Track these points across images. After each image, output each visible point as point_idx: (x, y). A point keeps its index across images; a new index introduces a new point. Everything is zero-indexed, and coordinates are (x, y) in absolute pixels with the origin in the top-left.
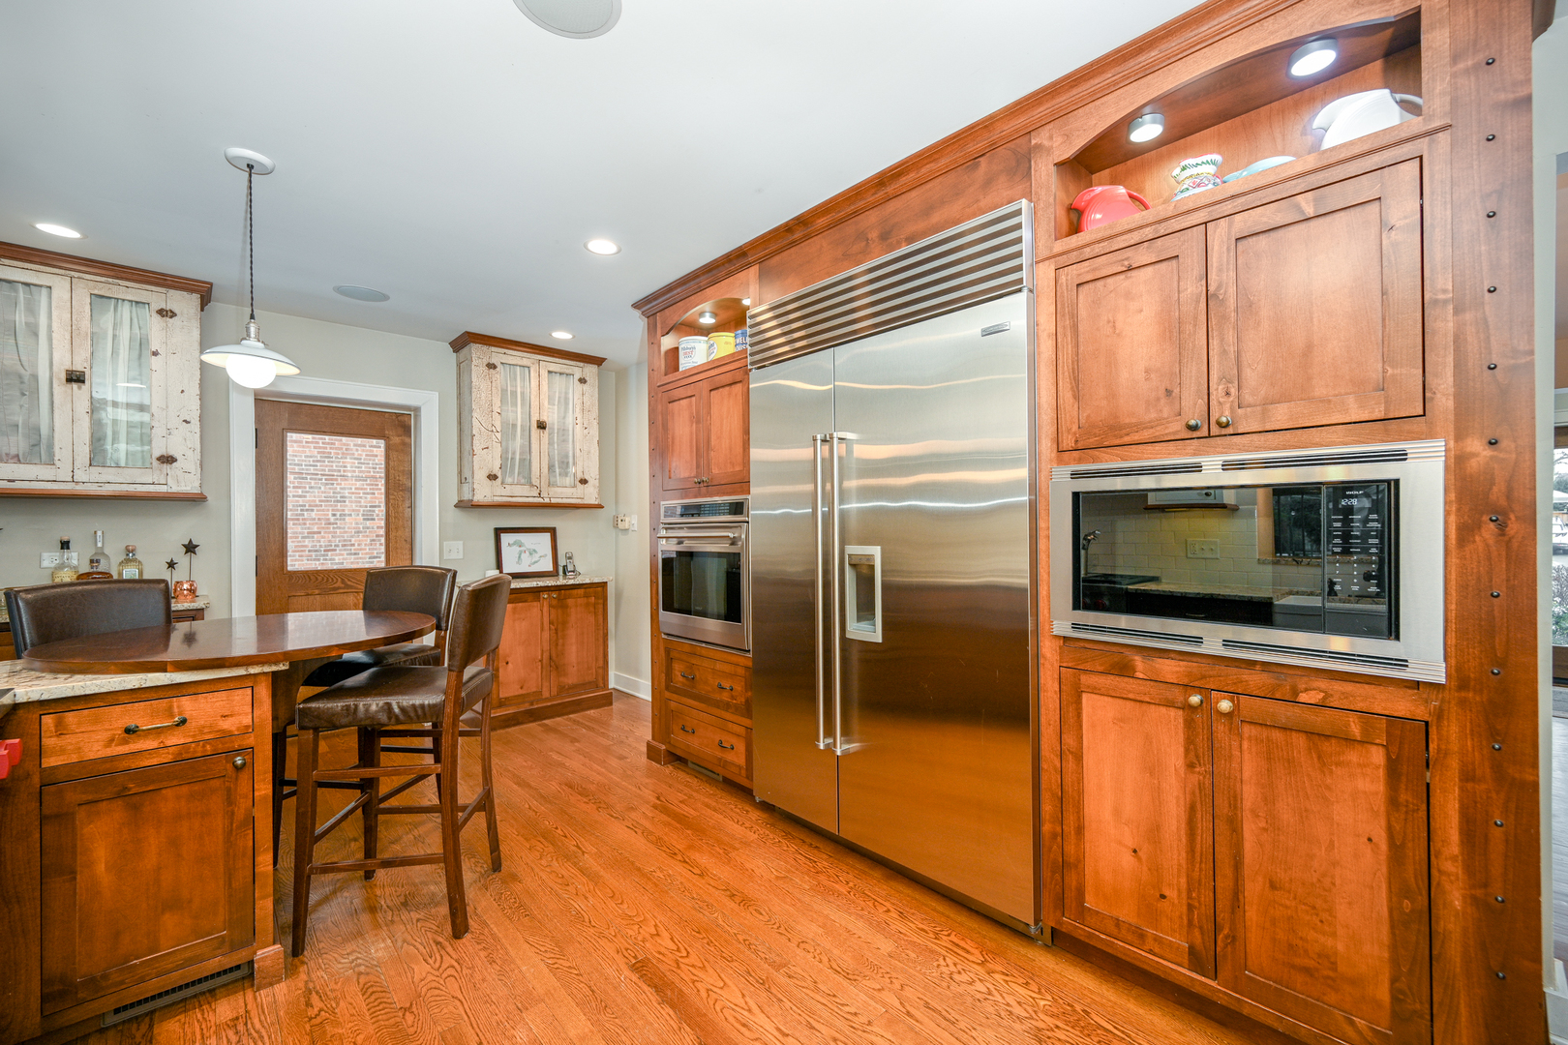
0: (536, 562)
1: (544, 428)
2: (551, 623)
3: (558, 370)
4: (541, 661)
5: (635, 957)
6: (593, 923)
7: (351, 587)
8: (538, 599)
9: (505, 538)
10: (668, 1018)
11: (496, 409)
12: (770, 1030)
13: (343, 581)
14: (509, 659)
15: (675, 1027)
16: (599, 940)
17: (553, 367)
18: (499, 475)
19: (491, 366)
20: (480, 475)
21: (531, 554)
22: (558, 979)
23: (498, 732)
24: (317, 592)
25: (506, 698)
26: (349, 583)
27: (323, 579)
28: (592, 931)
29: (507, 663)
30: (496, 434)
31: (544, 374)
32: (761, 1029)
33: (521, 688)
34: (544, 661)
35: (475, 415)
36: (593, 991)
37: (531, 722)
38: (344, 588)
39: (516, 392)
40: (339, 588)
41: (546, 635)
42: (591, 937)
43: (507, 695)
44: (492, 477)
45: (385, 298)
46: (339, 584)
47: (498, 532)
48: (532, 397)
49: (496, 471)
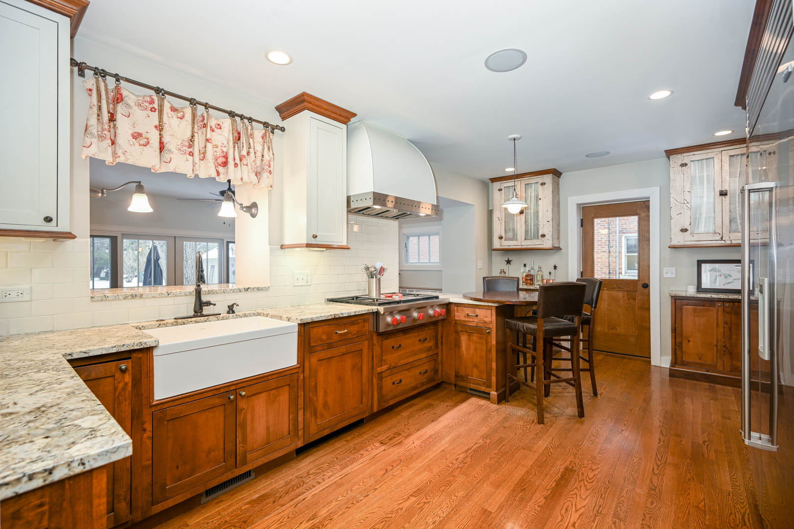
0: (729, 283)
1: (726, 194)
2: (725, 323)
3: (739, 153)
4: (716, 346)
5: (572, 467)
6: (579, 451)
7: (621, 288)
8: (714, 306)
9: (704, 267)
10: (550, 485)
11: (687, 189)
12: (572, 519)
13: (617, 285)
14: (690, 339)
15: (548, 488)
16: (572, 454)
17: (733, 153)
18: (689, 228)
19: (684, 165)
20: (676, 230)
21: (726, 277)
22: (543, 451)
23: (681, 379)
24: (605, 289)
25: (687, 362)
26: (620, 286)
27: (608, 283)
28: (575, 451)
29: (689, 341)
30: (687, 204)
31: (726, 158)
32: (569, 516)
33: (700, 359)
34: (719, 347)
35: (672, 196)
36: (545, 461)
37: (706, 382)
38: (618, 288)
39: (703, 176)
40: (615, 288)
41: (721, 330)
42: (572, 452)
43: (688, 360)
44: (684, 230)
45: (608, 153)
46: (615, 286)
47: (700, 263)
48: (716, 176)
49: (687, 226)
